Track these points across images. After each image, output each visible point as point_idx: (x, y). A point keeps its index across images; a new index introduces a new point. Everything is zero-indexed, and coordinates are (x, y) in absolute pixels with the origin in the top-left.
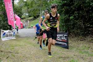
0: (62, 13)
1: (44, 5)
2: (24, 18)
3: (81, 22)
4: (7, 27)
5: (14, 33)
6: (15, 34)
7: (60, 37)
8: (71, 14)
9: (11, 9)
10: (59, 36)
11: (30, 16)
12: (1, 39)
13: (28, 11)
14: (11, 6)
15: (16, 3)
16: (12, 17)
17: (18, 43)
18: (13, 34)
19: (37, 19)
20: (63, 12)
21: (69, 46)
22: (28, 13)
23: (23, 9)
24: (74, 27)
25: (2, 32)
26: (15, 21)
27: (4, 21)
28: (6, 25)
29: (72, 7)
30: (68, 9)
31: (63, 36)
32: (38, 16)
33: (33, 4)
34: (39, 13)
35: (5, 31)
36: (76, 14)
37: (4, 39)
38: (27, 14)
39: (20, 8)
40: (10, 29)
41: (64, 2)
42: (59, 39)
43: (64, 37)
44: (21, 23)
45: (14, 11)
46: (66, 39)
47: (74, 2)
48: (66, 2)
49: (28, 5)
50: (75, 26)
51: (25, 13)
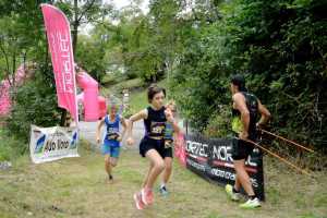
0: (242, 68)
1: (179, 39)
2: (112, 83)
3: (311, 99)
4: (51, 114)
5: (75, 137)
8: (274, 71)
9: (66, 53)
11: (132, 77)
12: (30, 159)
13: (124, 57)
14: (67, 44)
15: (86, 34)
16: (69, 82)
17: (85, 173)
18: (70, 139)
20: (246, 64)
21: (267, 188)
22: (126, 65)
23: (108, 53)
24: (286, 118)
25: (33, 134)
26: (79, 93)
27: (44, 96)
28: (49, 108)
29: (275, 47)
30: (262, 56)
32: (160, 76)
33: (142, 35)
34: (165, 65)
35: (44, 131)
36: (291, 71)
37: (39, 158)
38: (122, 70)
39: (99, 47)
40: (62, 125)
41: (246, 28)
42: (229, 161)
44: (101, 98)
45: (75, 61)
46: (255, 164)
47: (282, 31)
48: (254, 29)
49: (126, 40)
50: (290, 115)
51: (115, 66)
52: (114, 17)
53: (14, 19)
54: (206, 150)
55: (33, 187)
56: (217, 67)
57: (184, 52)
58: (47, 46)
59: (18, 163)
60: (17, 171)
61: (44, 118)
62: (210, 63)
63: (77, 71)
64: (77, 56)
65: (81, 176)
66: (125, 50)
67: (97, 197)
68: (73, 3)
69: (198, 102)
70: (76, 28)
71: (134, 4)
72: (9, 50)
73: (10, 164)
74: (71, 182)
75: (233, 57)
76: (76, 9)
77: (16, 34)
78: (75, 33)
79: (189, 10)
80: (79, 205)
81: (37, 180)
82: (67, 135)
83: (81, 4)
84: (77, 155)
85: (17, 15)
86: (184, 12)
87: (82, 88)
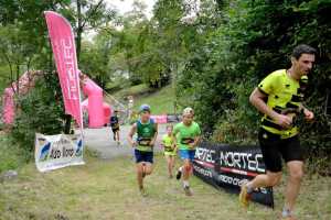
0: (249, 72)
1: (183, 43)
2: (117, 89)
3: (319, 104)
4: (54, 122)
5: (79, 145)
6: (82, 148)
7: (241, 163)
9: (69, 60)
10: (236, 158)
11: (136, 83)
12: (35, 167)
13: (128, 63)
14: (71, 50)
15: (90, 40)
16: (74, 89)
17: (90, 181)
18: (76, 147)
19: (160, 89)
20: (252, 68)
21: (276, 194)
22: (130, 71)
23: (112, 59)
25: (37, 142)
26: (83, 100)
27: (48, 104)
28: (53, 116)
29: (282, 51)
30: (268, 59)
31: (252, 158)
32: (165, 82)
33: (146, 41)
34: (169, 71)
35: (49, 138)
37: (44, 166)
38: (127, 76)
39: (103, 54)
40: (67, 132)
41: (252, 32)
42: (237, 168)
43: (256, 162)
44: (106, 105)
45: (79, 68)
46: (263, 170)
47: (289, 34)
48: (260, 33)
49: (130, 46)
51: (119, 72)
52: (118, 23)
53: (17, 27)
54: (214, 157)
55: (38, 196)
56: (222, 72)
57: (189, 57)
58: (51, 53)
59: (23, 172)
60: (22, 180)
61: (48, 126)
62: (216, 67)
63: (81, 77)
64: (81, 62)
65: (87, 184)
66: (129, 56)
67: (103, 205)
68: (76, 10)
69: (204, 108)
70: (79, 35)
71: (138, 9)
72: (13, 58)
73: (15, 173)
74: (77, 191)
75: (239, 61)
76: (79, 15)
77: (20, 41)
78: (78, 40)
79: (193, 14)
80: (86, 213)
81: (43, 188)
82: (72, 143)
83: (84, 10)
84: (83, 163)
85: (21, 23)
86: (188, 16)
87: (87, 95)
